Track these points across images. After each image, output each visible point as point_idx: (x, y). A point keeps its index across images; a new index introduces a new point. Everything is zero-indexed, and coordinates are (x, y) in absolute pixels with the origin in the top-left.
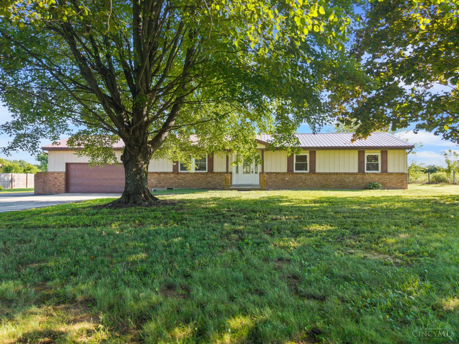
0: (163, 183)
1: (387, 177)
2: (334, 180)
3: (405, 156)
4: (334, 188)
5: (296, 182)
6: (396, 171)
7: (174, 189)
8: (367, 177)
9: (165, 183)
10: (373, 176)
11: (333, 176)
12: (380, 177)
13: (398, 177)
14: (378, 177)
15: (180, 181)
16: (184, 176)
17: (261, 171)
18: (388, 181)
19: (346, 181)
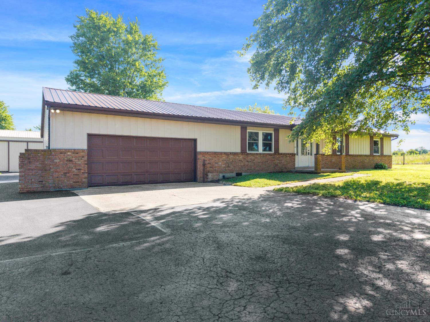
0: (232, 167)
4: (359, 168)
7: (243, 174)
9: (234, 166)
11: (359, 158)
15: (250, 164)
16: (253, 158)
17: (316, 153)
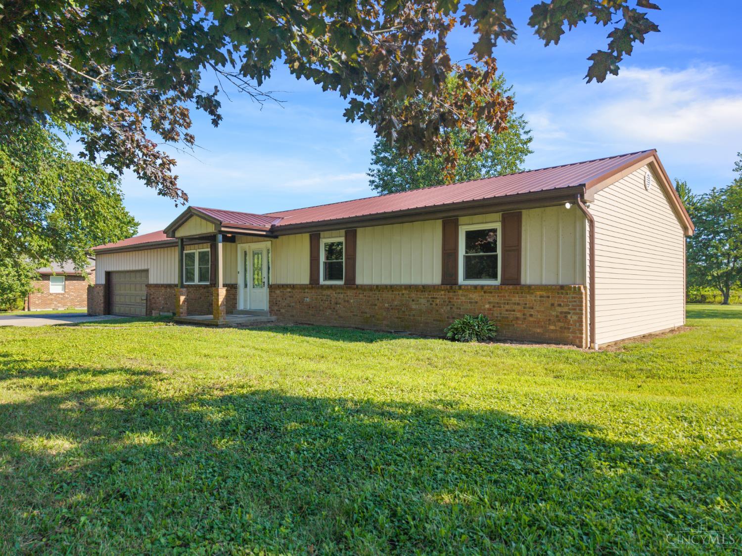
1: (516, 299)
2: (386, 305)
3: (578, 225)
5: (321, 308)
6: (548, 279)
8: (461, 299)
10: (475, 296)
12: (497, 300)
13: (551, 301)
14: (492, 299)
18: (519, 315)
19: (411, 309)
